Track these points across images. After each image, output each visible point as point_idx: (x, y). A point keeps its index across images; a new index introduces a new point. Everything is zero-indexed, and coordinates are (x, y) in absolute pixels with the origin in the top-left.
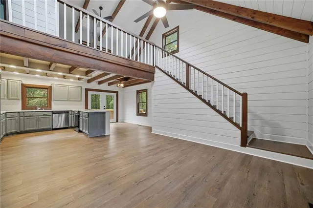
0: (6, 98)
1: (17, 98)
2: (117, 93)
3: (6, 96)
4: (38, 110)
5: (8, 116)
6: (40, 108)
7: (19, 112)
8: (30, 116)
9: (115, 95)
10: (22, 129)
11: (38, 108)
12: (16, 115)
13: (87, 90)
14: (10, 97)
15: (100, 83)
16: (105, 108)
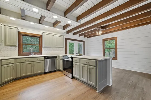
0: (3, 44)
1: (13, 44)
2: (84, 42)
3: (3, 42)
4: (32, 56)
5: (3, 63)
6: (33, 54)
7: (15, 59)
8: (26, 61)
9: (82, 43)
10: (19, 76)
11: (32, 54)
12: (13, 61)
13: (66, 39)
14: (8, 43)
15: (74, 34)
16: (77, 53)
